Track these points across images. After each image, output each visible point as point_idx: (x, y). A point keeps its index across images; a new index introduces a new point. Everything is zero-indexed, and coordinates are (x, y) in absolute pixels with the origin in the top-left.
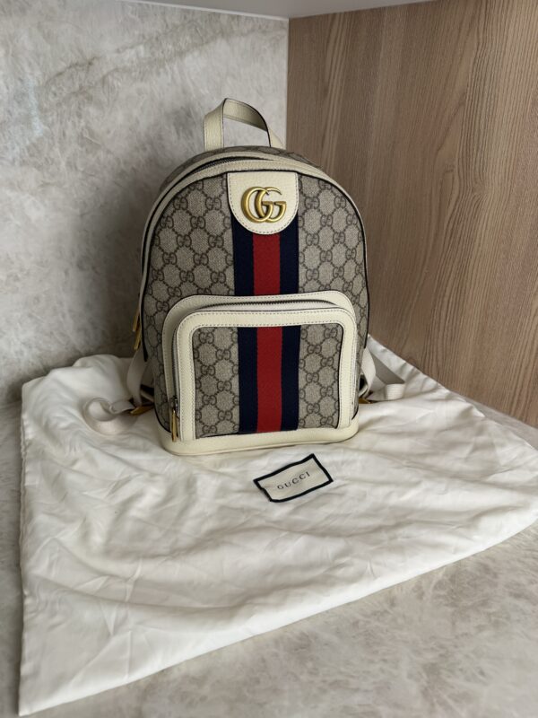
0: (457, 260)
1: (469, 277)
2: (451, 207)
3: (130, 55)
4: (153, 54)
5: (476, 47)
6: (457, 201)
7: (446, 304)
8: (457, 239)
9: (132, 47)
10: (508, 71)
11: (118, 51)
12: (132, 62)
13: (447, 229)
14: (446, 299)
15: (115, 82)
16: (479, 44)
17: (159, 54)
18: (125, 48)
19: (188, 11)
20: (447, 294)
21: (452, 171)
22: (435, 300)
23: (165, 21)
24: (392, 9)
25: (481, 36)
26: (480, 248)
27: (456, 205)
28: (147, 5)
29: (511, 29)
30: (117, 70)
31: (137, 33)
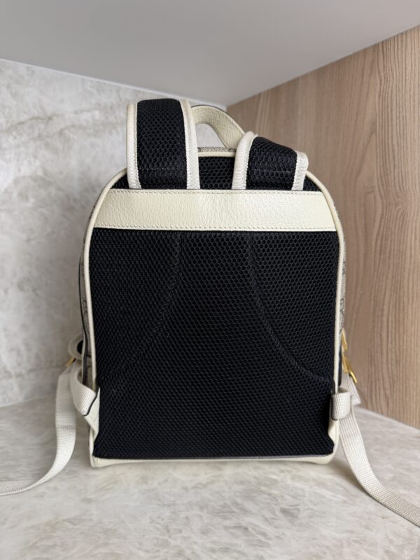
0: (390, 276)
1: (406, 291)
2: (377, 225)
3: (86, 116)
4: (107, 118)
5: (379, 82)
6: (381, 218)
7: (385, 324)
8: (388, 255)
9: (89, 111)
10: (412, 93)
11: (76, 112)
12: (88, 122)
13: (376, 247)
14: (385, 319)
15: (71, 135)
16: (381, 80)
17: (111, 119)
18: (82, 111)
19: (139, 92)
20: (385, 313)
21: (373, 191)
22: (374, 321)
23: (119, 96)
24: (305, 77)
25: (382, 74)
26: (413, 260)
27: (381, 222)
28: (104, 84)
29: (408, 61)
30: (73, 126)
31: (94, 101)
